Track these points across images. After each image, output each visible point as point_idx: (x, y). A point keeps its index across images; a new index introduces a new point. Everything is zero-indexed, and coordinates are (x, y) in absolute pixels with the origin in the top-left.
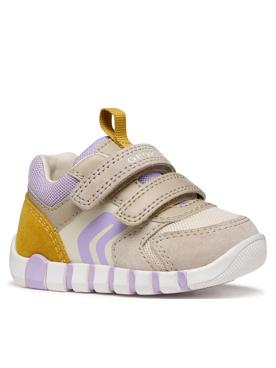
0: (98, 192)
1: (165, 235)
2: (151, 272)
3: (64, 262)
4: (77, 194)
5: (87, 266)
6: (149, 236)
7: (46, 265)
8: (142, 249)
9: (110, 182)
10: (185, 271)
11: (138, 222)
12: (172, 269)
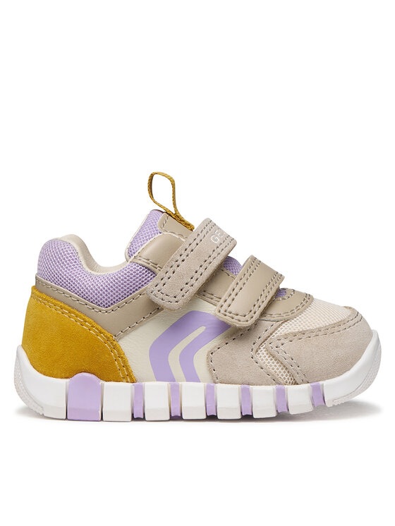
0: (187, 284)
1: (286, 336)
2: (274, 387)
3: (127, 382)
4: (158, 288)
5: (165, 385)
6: (262, 339)
7: (102, 387)
8: (255, 356)
9: (202, 270)
10: (321, 383)
11: (251, 322)
12: (303, 382)
